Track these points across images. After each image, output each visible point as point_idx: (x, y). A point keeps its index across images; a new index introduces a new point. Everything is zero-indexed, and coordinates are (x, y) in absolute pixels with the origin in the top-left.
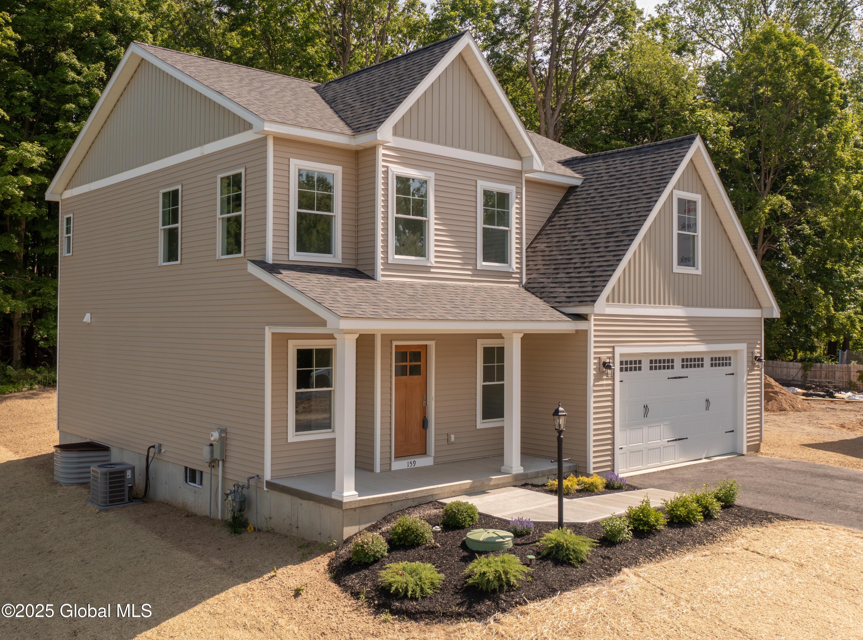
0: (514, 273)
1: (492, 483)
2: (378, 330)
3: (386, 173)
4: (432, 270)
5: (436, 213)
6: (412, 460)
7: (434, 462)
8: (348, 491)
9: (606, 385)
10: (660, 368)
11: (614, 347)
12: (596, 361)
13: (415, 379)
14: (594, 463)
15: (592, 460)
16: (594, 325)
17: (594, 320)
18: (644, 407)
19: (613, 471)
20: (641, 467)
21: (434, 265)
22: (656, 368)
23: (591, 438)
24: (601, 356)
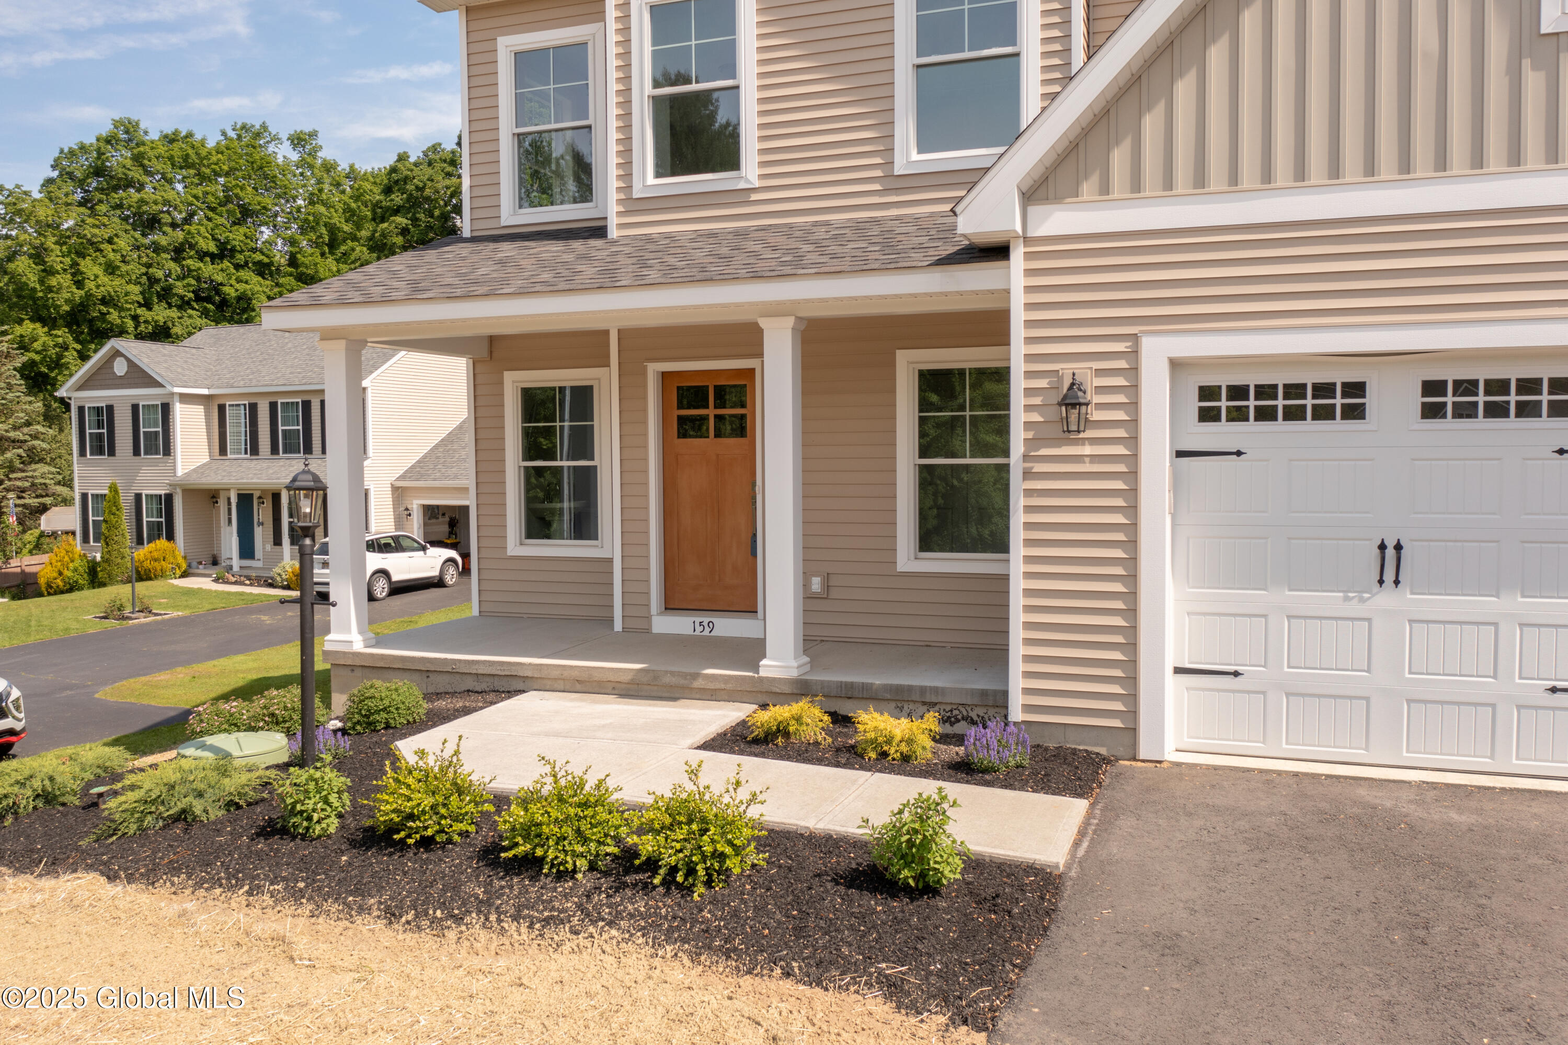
3: (625, 8)
4: (754, 197)
6: (706, 621)
8: (338, 631)
9: (1094, 458)
10: (1496, 411)
11: (1135, 338)
12: (1043, 383)
13: (731, 443)
14: (1027, 691)
15: (1017, 683)
16: (1029, 272)
17: (1028, 256)
18: (1382, 547)
19: (1133, 731)
20: (1359, 754)
21: (757, 184)
22: (1465, 412)
23: (1017, 617)
24: (1066, 368)
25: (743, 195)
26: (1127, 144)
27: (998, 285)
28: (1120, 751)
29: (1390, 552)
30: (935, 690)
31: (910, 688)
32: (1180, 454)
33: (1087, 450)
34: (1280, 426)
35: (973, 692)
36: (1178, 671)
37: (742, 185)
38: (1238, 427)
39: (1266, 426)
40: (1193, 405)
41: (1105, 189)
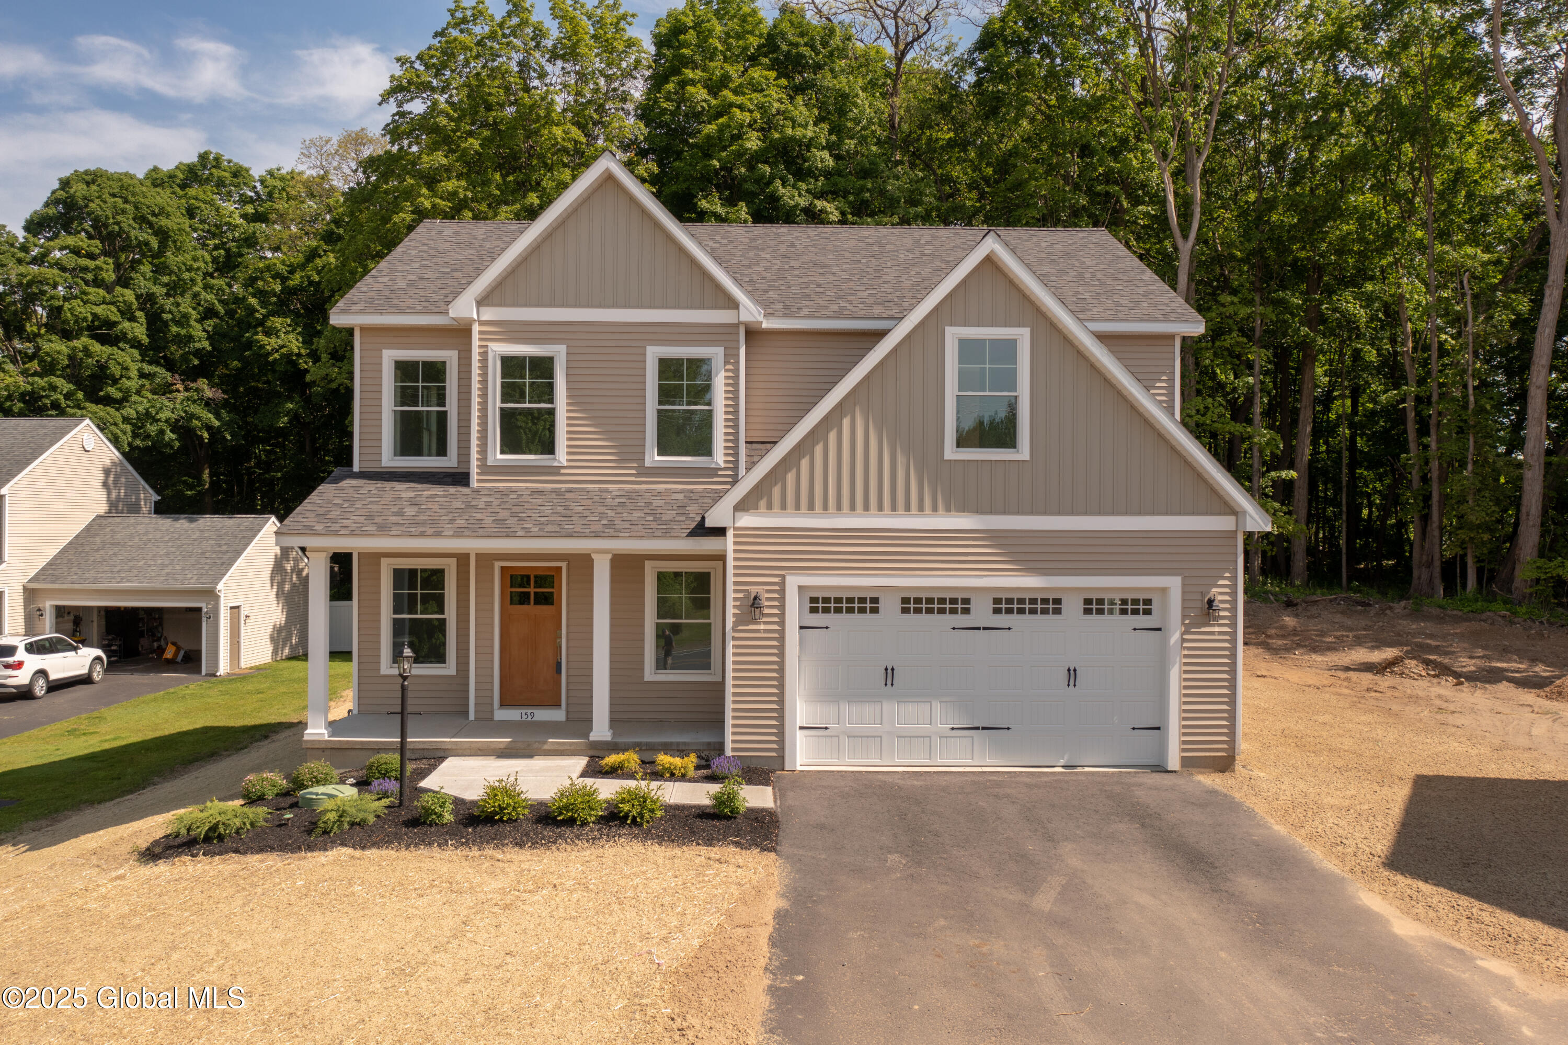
0: (721, 469)
1: (546, 747)
2: (356, 548)
3: (484, 355)
4: (563, 471)
5: (569, 397)
6: (529, 712)
7: (567, 718)
8: (314, 728)
9: (766, 631)
10: (930, 611)
11: (783, 576)
12: (741, 595)
13: (544, 609)
14: (734, 741)
15: (729, 738)
16: (735, 543)
17: (735, 536)
18: (886, 669)
19: (782, 758)
20: (877, 761)
21: (565, 464)
22: (918, 611)
23: (729, 706)
24: (754, 589)
25: (555, 471)
26: (779, 485)
27: (722, 548)
28: (776, 767)
29: (889, 671)
30: (684, 743)
31: (671, 743)
32: (801, 628)
33: (762, 627)
34: (844, 616)
35: (703, 743)
36: (801, 728)
37: (556, 464)
38: (826, 615)
39: (838, 615)
40: (808, 605)
41: (770, 507)
